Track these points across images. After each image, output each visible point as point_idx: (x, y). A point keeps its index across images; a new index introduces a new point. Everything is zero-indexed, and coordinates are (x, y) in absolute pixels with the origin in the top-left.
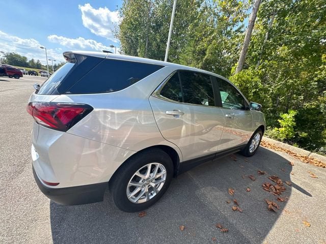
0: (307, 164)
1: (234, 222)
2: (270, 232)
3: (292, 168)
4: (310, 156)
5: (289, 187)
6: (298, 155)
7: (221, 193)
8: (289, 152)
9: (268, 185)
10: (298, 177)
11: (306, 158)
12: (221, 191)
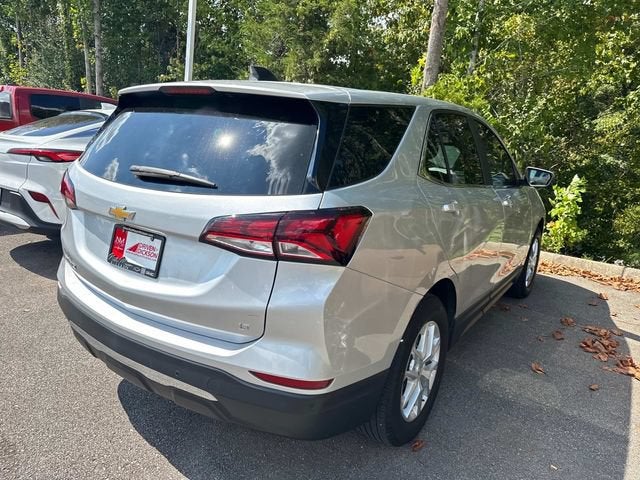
0: (627, 293)
1: (575, 412)
2: (632, 411)
3: (607, 304)
4: (625, 274)
5: (621, 338)
6: (604, 277)
7: (524, 375)
8: (586, 274)
9: (589, 343)
10: (624, 319)
11: (621, 280)
12: (520, 371)
